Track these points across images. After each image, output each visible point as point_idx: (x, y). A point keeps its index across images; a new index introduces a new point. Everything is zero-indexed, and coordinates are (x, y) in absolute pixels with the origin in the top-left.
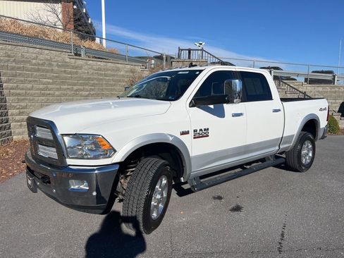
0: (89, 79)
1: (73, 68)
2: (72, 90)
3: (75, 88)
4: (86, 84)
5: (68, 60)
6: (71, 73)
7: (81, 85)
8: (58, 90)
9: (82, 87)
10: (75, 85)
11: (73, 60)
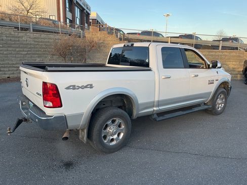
0: (27, 44)
1: (16, 37)
2: (15, 50)
3: (17, 49)
4: (25, 48)
5: (13, 33)
6: (14, 41)
7: (21, 48)
8: (5, 51)
9: (22, 49)
10: (17, 48)
11: (17, 33)
